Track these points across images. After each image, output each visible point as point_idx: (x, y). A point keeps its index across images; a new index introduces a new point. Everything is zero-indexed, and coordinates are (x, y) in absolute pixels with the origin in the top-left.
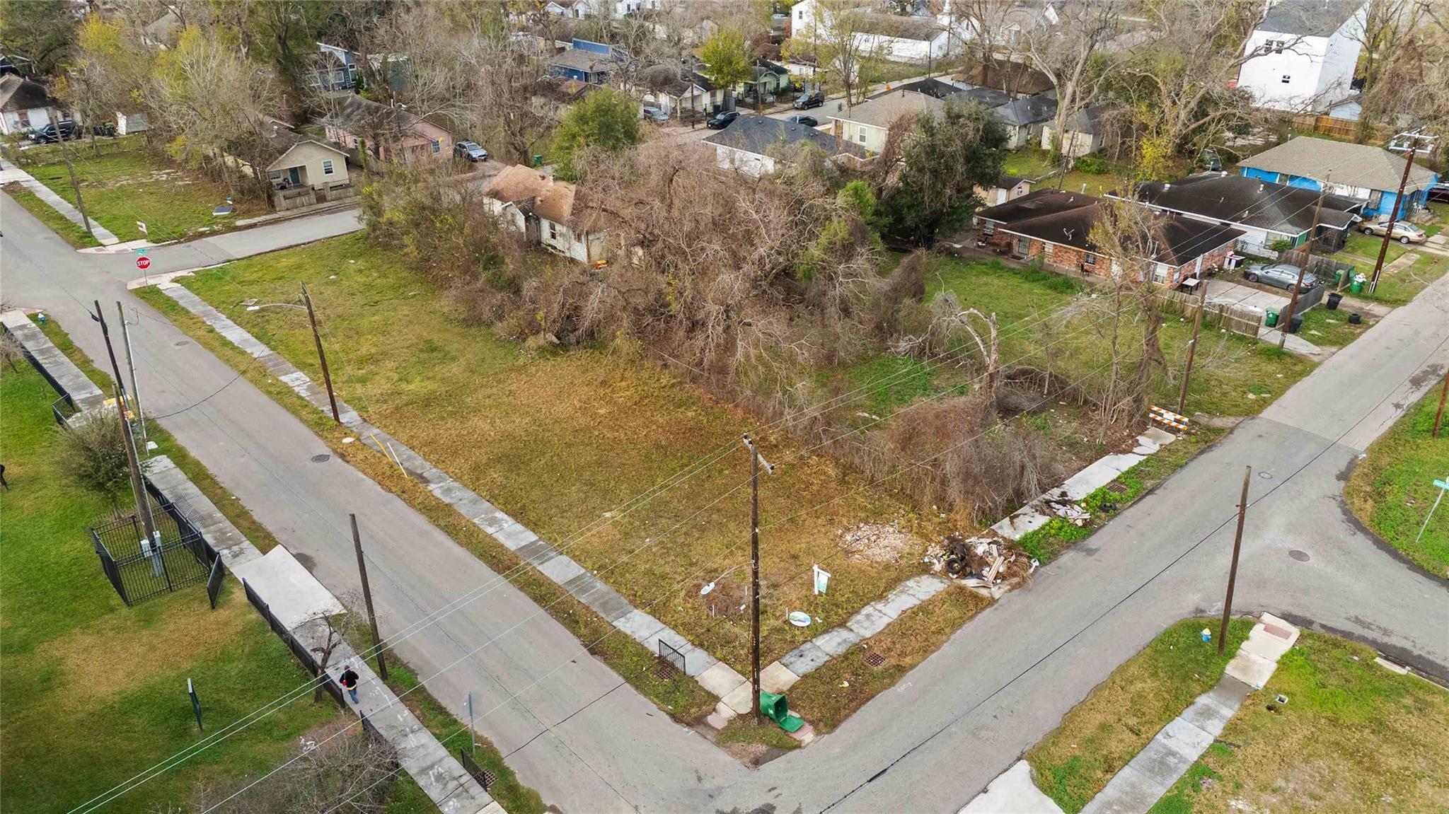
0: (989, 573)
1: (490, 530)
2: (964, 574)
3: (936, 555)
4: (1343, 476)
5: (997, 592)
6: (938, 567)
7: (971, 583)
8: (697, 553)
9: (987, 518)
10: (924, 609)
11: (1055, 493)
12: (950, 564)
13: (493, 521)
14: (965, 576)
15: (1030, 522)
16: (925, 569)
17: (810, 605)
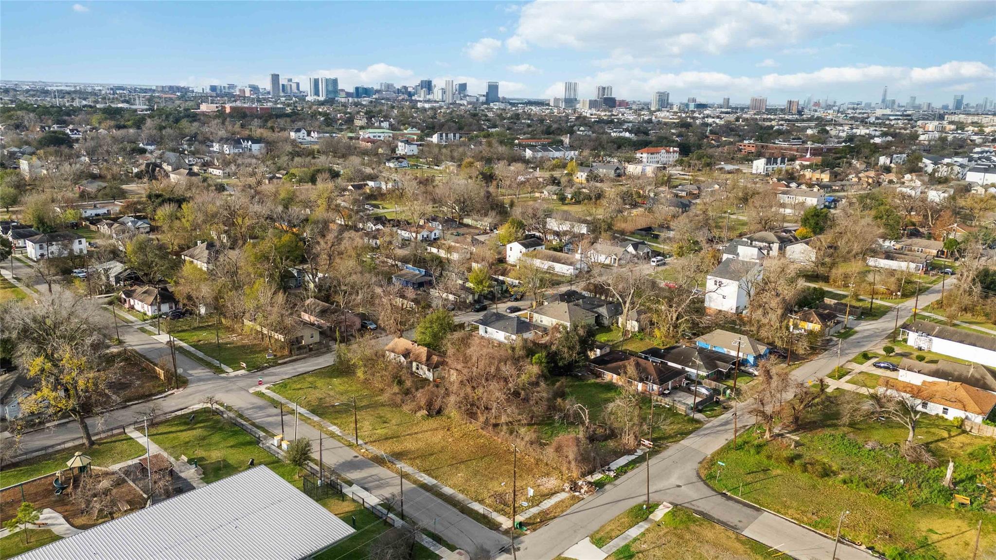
0: (583, 491)
1: (421, 479)
2: (575, 491)
3: (567, 486)
4: (700, 463)
5: (585, 496)
6: (567, 489)
7: (577, 494)
8: (490, 486)
9: (584, 475)
10: (562, 501)
11: (607, 467)
12: (571, 488)
13: (421, 477)
14: (576, 492)
15: (597, 476)
16: (564, 490)
17: (527, 500)
